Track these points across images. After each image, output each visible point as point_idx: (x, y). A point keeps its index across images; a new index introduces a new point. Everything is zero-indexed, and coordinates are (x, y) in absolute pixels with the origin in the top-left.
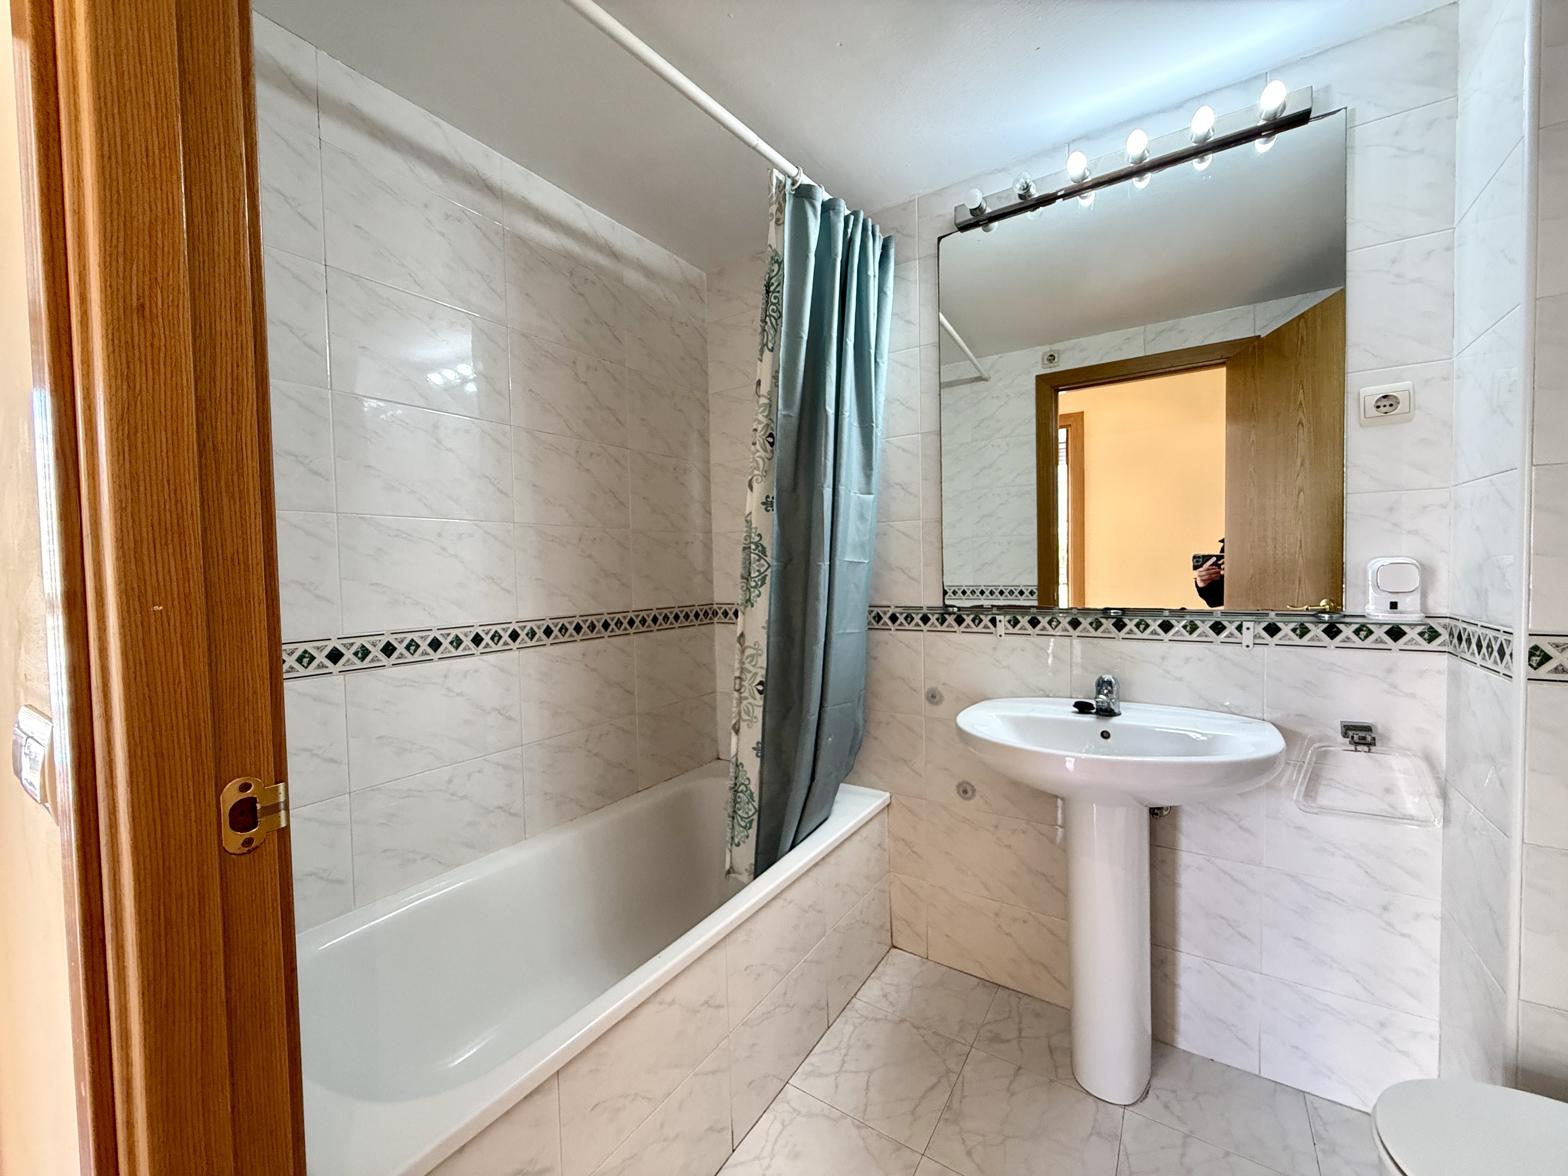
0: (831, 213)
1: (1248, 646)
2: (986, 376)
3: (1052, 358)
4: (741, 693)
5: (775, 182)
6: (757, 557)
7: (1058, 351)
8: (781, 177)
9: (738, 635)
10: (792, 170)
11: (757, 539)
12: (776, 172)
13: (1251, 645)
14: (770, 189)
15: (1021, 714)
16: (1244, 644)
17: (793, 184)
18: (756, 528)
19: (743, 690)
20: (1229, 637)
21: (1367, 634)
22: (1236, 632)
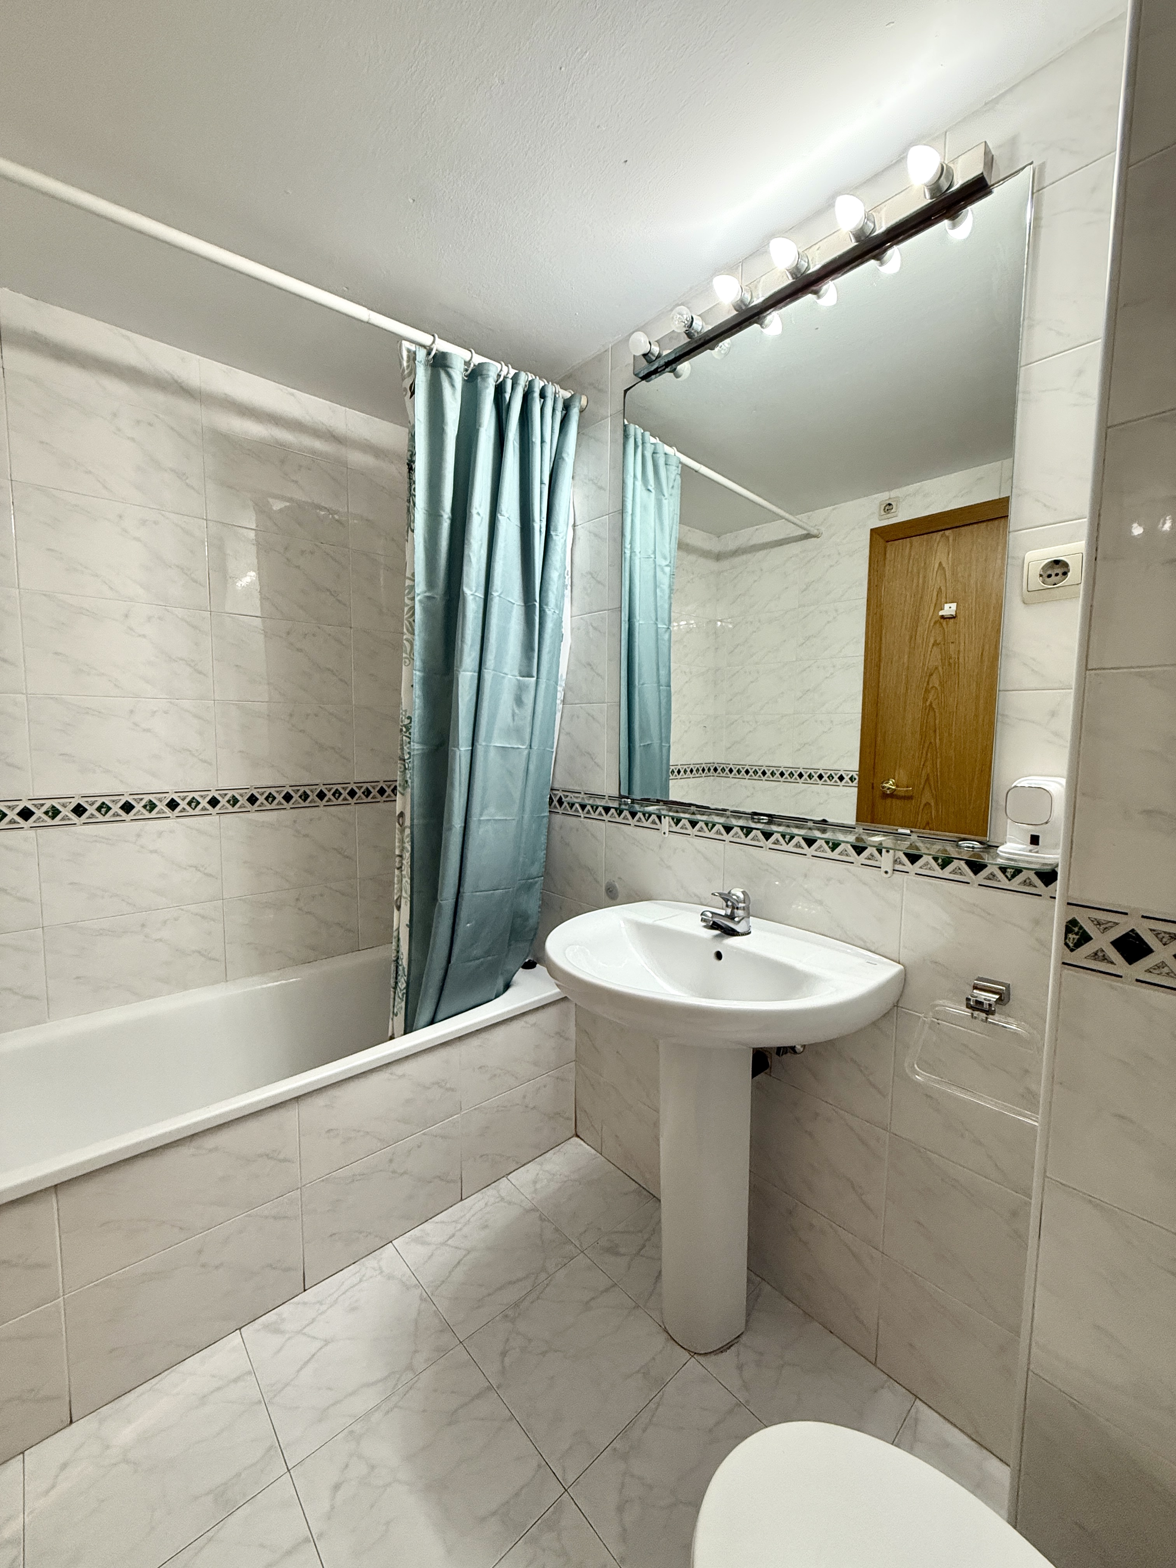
1: (886, 872)
2: (814, 531)
3: (888, 507)
5: (405, 354)
7: (897, 498)
9: (398, 813)
11: (407, 722)
12: (406, 344)
13: (890, 872)
14: (401, 364)
16: (883, 869)
17: (429, 354)
18: (406, 711)
19: (403, 867)
20: (869, 859)
21: (1014, 873)
22: (876, 853)
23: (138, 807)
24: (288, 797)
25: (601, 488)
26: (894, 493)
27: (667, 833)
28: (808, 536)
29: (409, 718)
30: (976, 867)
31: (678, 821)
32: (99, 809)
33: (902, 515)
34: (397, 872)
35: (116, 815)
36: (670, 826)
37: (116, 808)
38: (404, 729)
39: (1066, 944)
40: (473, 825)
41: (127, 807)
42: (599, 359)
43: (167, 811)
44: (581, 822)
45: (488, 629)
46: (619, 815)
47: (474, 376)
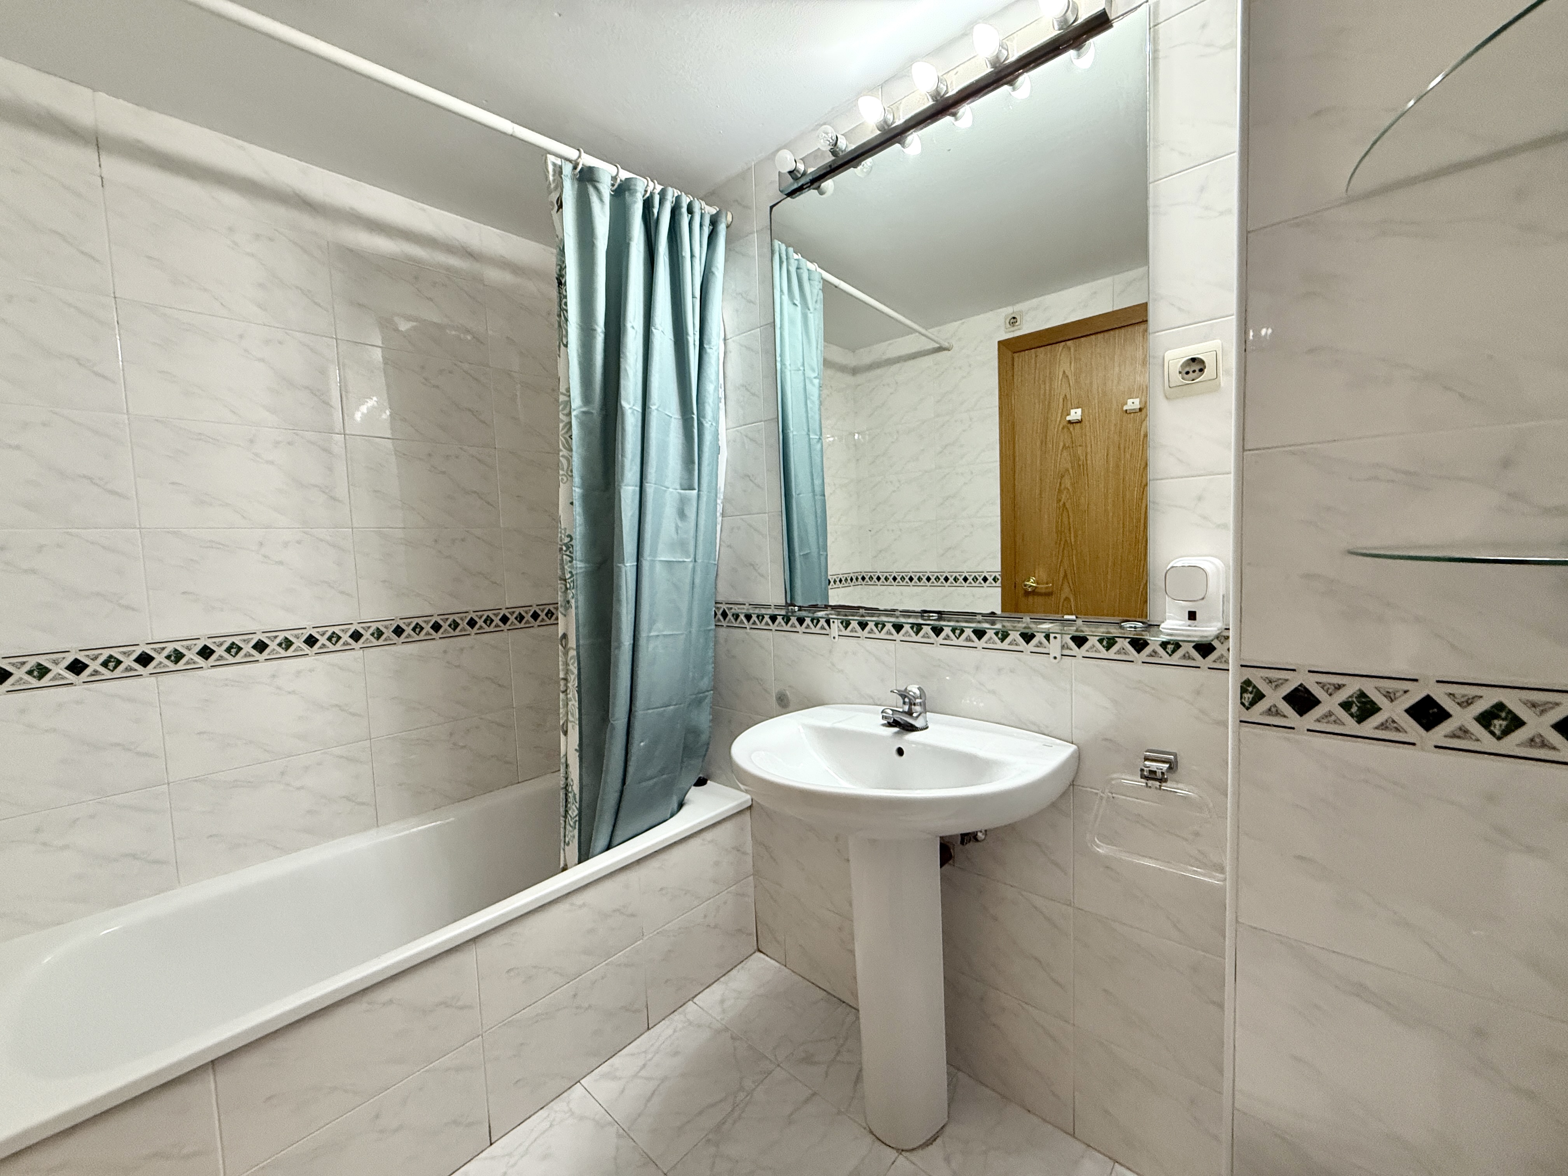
0: (627, 194)
1: (1055, 658)
2: (945, 344)
3: (1013, 321)
4: (567, 694)
5: (551, 168)
6: (569, 559)
7: (1021, 313)
8: (558, 162)
9: (560, 635)
10: (572, 154)
11: (567, 540)
12: (551, 158)
13: (1059, 657)
14: (547, 178)
15: (828, 725)
16: (1052, 655)
17: (575, 168)
18: (565, 529)
19: (568, 691)
20: (1038, 646)
21: (1174, 648)
22: (1044, 641)
23: (273, 645)
24: (436, 627)
25: (750, 302)
26: (1018, 307)
27: (837, 637)
28: (941, 349)
29: (570, 536)
30: (1139, 645)
31: (847, 624)
32: (228, 650)
33: (1027, 327)
34: (562, 696)
35: (248, 655)
36: (840, 630)
37: (247, 648)
38: (564, 548)
39: (1242, 704)
40: (642, 642)
41: (261, 647)
42: (743, 175)
43: (305, 649)
44: (746, 633)
45: (648, 443)
46: (787, 623)
47: (621, 191)
